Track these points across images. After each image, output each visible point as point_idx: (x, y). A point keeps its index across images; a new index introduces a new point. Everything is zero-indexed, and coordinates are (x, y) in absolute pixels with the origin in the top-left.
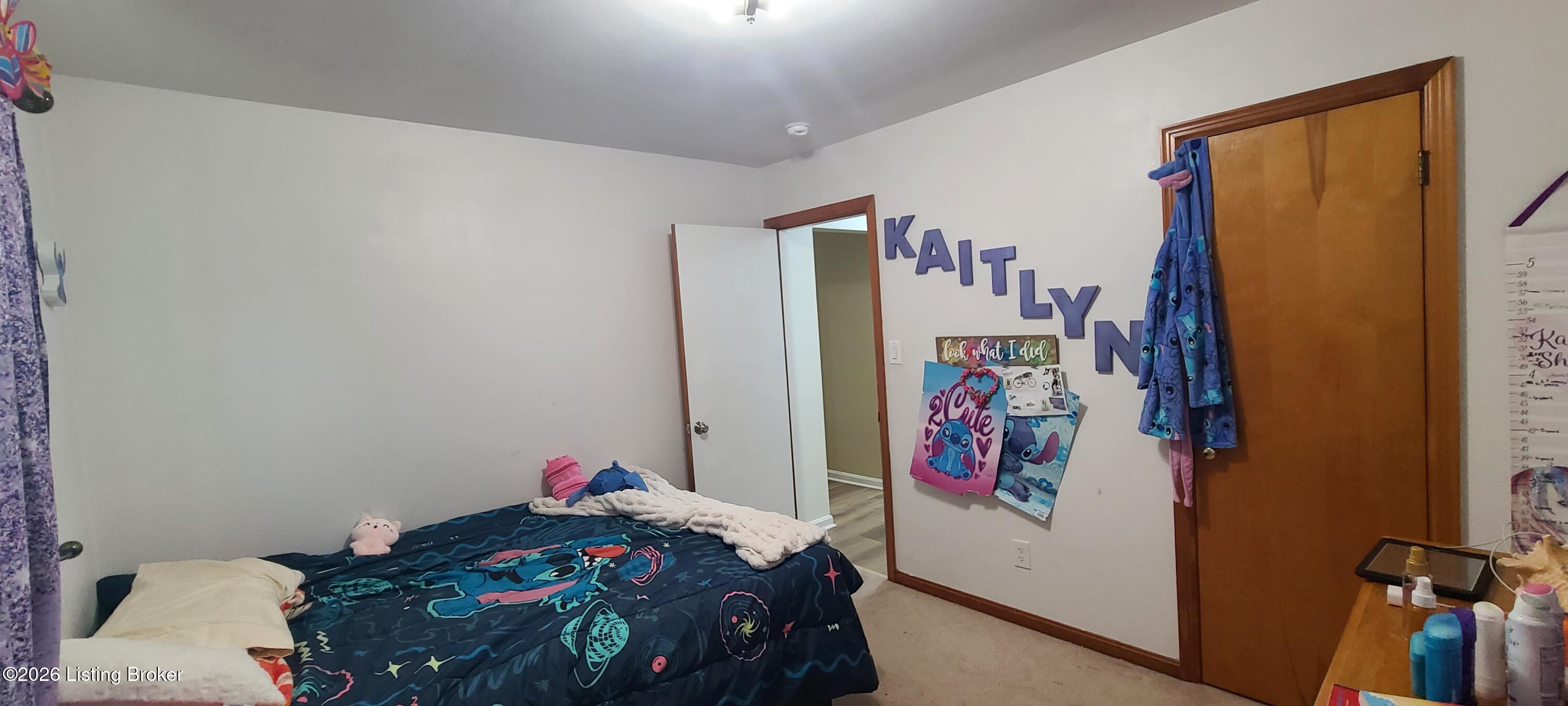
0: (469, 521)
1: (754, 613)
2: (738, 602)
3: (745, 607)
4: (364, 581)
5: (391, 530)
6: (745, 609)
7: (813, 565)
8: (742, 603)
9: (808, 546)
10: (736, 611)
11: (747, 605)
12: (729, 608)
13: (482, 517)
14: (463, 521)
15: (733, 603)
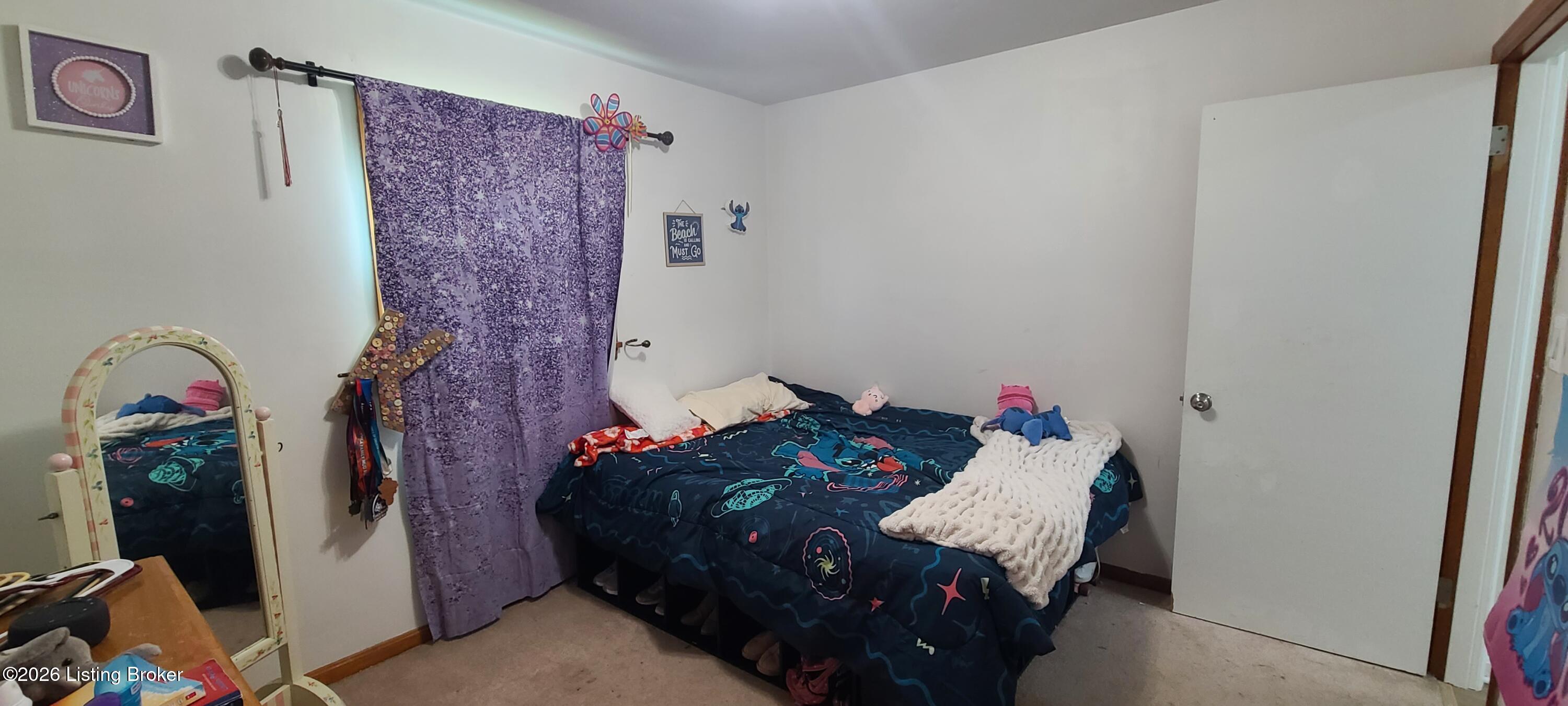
0: (929, 415)
1: (839, 559)
2: (831, 539)
3: (833, 547)
4: (811, 420)
5: (876, 401)
6: (831, 549)
7: (932, 563)
8: (835, 543)
9: (957, 546)
10: (824, 545)
11: (835, 547)
12: (822, 538)
13: (940, 416)
14: (928, 413)
15: (828, 537)
